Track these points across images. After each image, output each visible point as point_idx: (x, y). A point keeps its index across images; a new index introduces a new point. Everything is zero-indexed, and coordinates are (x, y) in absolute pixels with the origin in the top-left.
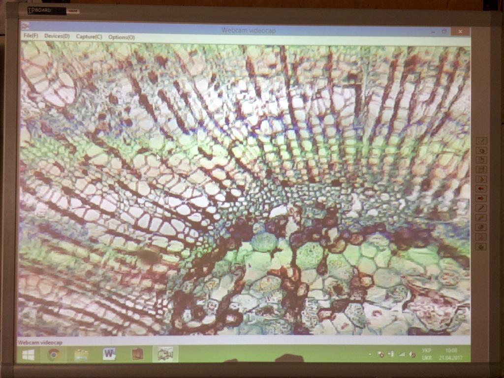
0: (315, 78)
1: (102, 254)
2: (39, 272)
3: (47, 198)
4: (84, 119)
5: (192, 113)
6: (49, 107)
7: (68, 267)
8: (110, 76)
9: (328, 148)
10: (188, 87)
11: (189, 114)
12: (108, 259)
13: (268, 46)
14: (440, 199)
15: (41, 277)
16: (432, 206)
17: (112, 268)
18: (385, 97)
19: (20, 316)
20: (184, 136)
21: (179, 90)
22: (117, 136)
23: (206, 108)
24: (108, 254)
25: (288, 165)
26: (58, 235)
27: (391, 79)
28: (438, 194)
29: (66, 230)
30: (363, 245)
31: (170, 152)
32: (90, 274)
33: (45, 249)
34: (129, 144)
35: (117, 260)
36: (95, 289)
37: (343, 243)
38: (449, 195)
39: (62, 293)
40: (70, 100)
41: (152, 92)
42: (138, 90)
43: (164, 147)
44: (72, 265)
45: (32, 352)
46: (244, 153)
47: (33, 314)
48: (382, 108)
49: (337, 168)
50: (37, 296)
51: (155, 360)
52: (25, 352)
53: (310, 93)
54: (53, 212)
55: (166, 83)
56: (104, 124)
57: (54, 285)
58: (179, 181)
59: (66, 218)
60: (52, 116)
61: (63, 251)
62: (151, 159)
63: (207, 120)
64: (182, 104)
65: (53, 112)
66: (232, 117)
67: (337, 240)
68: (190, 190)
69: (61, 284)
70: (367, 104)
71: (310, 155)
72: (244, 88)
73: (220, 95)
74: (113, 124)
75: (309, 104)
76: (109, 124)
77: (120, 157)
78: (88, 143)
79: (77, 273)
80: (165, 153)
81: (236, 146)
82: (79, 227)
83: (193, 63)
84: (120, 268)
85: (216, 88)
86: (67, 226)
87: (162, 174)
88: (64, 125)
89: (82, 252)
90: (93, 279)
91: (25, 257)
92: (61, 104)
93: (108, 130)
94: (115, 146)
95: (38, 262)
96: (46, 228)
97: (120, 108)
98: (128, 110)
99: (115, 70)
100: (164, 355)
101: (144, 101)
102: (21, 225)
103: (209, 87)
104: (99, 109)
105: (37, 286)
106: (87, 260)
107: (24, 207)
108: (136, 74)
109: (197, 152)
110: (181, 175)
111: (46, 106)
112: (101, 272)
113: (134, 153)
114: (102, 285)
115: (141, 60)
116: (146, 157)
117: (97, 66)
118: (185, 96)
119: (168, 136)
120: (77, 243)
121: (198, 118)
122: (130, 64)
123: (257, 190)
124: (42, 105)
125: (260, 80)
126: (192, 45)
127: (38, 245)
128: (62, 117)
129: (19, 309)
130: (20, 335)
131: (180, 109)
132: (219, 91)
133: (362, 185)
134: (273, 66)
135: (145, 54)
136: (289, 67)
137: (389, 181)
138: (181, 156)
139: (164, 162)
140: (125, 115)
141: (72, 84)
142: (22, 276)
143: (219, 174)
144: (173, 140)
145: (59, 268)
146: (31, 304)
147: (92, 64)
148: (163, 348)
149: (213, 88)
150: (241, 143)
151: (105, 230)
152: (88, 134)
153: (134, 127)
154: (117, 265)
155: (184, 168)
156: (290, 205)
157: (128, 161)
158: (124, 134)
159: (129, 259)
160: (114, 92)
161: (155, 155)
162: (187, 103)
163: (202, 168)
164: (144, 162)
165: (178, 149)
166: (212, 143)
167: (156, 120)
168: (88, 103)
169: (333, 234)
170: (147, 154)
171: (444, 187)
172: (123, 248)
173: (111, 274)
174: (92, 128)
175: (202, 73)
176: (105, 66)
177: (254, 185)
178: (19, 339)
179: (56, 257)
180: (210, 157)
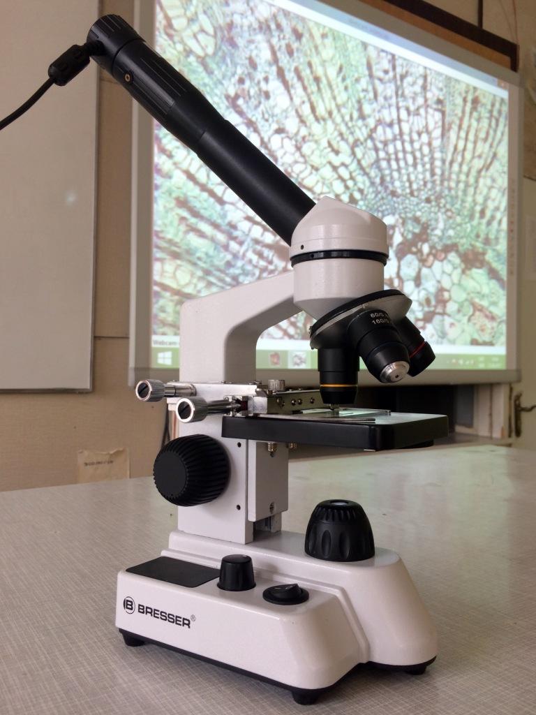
0: (415, 94)
1: (241, 243)
2: (176, 256)
3: (185, 166)
4: (224, 77)
5: (323, 101)
6: (188, 52)
7: (207, 254)
8: (250, 35)
9: (424, 165)
10: (320, 71)
11: (320, 101)
12: (247, 250)
13: (383, 51)
14: (490, 227)
15: (179, 262)
16: (486, 232)
17: (250, 261)
18: (460, 127)
19: (155, 309)
20: (316, 124)
21: (312, 72)
22: (257, 107)
23: (334, 98)
24: (246, 244)
25: (396, 175)
26: (195, 214)
27: (463, 112)
28: (489, 223)
29: (205, 209)
30: (445, 262)
31: (304, 138)
32: (229, 265)
33: (183, 228)
34: (267, 120)
35: (255, 252)
36: (234, 283)
37: (431, 258)
38: (495, 224)
39: (201, 285)
40: (210, 50)
41: (288, 67)
42: (276, 60)
43: (298, 131)
44: (211, 252)
45: (169, 355)
46: (364, 155)
47: (170, 308)
48: (458, 138)
49: (429, 185)
50: (174, 285)
51: (291, 366)
52: (160, 355)
53: (412, 108)
54: (191, 184)
55: (302, 60)
56: (243, 90)
57: (192, 275)
58: (311, 173)
59: (205, 195)
60: (190, 64)
61: (201, 234)
62: (286, 141)
63: (335, 112)
64: (314, 88)
65: (192, 59)
66: (356, 115)
67: (428, 255)
68: (320, 184)
69: (200, 273)
70: (449, 130)
71: (411, 169)
72: (365, 87)
73: (346, 88)
74: (252, 92)
75: (411, 117)
76: (249, 92)
77: (259, 134)
78: (228, 108)
79: (216, 262)
80: (299, 138)
81: (357, 146)
82: (218, 207)
83: (325, 46)
84: (258, 262)
85: (344, 79)
86: (205, 205)
87: (296, 162)
88: (203, 79)
89: (221, 237)
90: (232, 271)
91: (161, 235)
92: (201, 53)
93: (247, 98)
94: (254, 119)
95: (175, 244)
96: (183, 203)
97: (259, 76)
98: (266, 79)
99: (255, 29)
100: (298, 361)
101: (281, 74)
102: (156, 194)
103: (337, 77)
104: (239, 71)
105: (174, 273)
106: (226, 247)
107: (159, 171)
108: (275, 41)
109: (327, 145)
110: (313, 167)
111: (185, 50)
112: (240, 263)
113: (271, 132)
114: (241, 279)
115: (279, 26)
116: (282, 139)
117: (237, 19)
118: (317, 80)
119: (302, 121)
120: (216, 226)
121: (328, 109)
122: (269, 27)
123: (373, 196)
124: (180, 47)
125: (377, 82)
126: (324, 27)
127: (176, 222)
128: (201, 69)
129: (154, 300)
130: (155, 333)
131: (312, 93)
132: (345, 83)
133: (445, 206)
134: (386, 72)
135: (284, 22)
136: (398, 77)
137: (461, 205)
138: (313, 145)
139: (298, 148)
140: (264, 86)
141: (211, 31)
142: (158, 259)
143: (344, 172)
144: (306, 126)
145: (198, 254)
146: (168, 294)
147: (232, 14)
148: (298, 353)
149: (340, 79)
150: (362, 144)
151: (244, 215)
152: (227, 97)
153: (271, 102)
154: (255, 258)
155: (316, 160)
156: (397, 216)
157: (266, 140)
158: (262, 107)
159: (266, 252)
160: (254, 54)
161: (291, 139)
162: (319, 89)
163: (330, 163)
164: (280, 145)
165: (311, 138)
166: (339, 138)
167: (291, 99)
168: (228, 61)
169: (426, 248)
170: (283, 135)
171: (493, 218)
172: (261, 239)
173: (249, 268)
174: (232, 92)
175: (332, 59)
176: (246, 22)
177: (371, 190)
178: (154, 338)
179: (194, 240)
180: (337, 152)
